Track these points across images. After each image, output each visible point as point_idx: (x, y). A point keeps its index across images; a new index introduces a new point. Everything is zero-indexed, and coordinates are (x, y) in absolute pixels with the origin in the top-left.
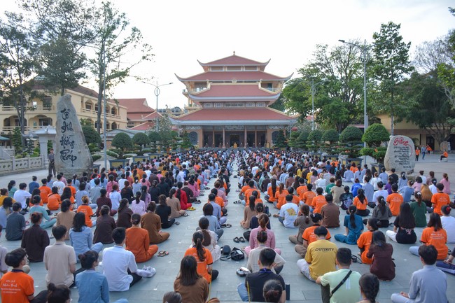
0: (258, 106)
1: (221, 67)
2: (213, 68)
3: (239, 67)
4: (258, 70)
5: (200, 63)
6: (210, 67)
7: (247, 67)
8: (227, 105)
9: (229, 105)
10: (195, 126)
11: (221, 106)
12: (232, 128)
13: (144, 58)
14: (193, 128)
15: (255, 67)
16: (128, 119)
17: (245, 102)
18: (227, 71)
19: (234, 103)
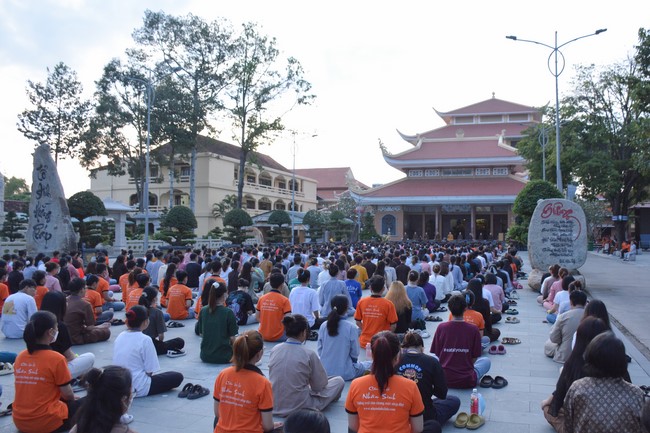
0: (496, 173)
1: (471, 118)
2: (458, 118)
3: (499, 117)
4: (530, 119)
5: (437, 112)
6: (453, 118)
7: (511, 116)
8: (445, 173)
9: (450, 173)
10: (392, 206)
11: (437, 174)
12: (454, 210)
13: (300, 101)
14: (389, 209)
15: (525, 116)
16: (318, 198)
17: (475, 168)
18: (480, 122)
19: (458, 169)
